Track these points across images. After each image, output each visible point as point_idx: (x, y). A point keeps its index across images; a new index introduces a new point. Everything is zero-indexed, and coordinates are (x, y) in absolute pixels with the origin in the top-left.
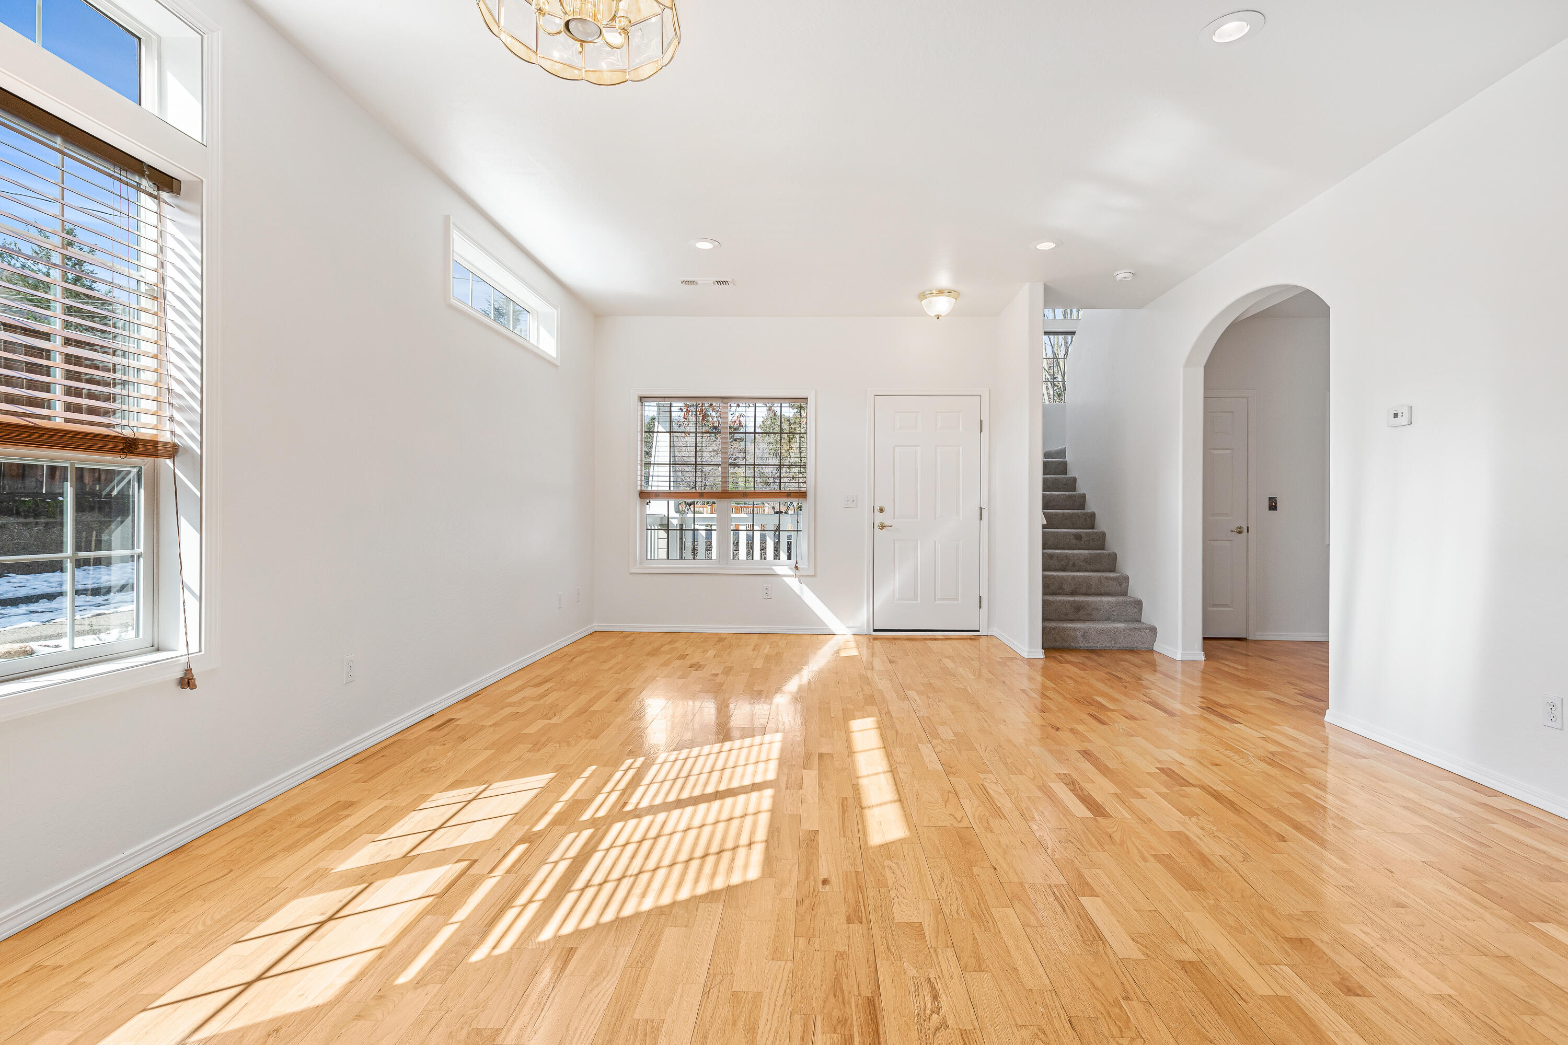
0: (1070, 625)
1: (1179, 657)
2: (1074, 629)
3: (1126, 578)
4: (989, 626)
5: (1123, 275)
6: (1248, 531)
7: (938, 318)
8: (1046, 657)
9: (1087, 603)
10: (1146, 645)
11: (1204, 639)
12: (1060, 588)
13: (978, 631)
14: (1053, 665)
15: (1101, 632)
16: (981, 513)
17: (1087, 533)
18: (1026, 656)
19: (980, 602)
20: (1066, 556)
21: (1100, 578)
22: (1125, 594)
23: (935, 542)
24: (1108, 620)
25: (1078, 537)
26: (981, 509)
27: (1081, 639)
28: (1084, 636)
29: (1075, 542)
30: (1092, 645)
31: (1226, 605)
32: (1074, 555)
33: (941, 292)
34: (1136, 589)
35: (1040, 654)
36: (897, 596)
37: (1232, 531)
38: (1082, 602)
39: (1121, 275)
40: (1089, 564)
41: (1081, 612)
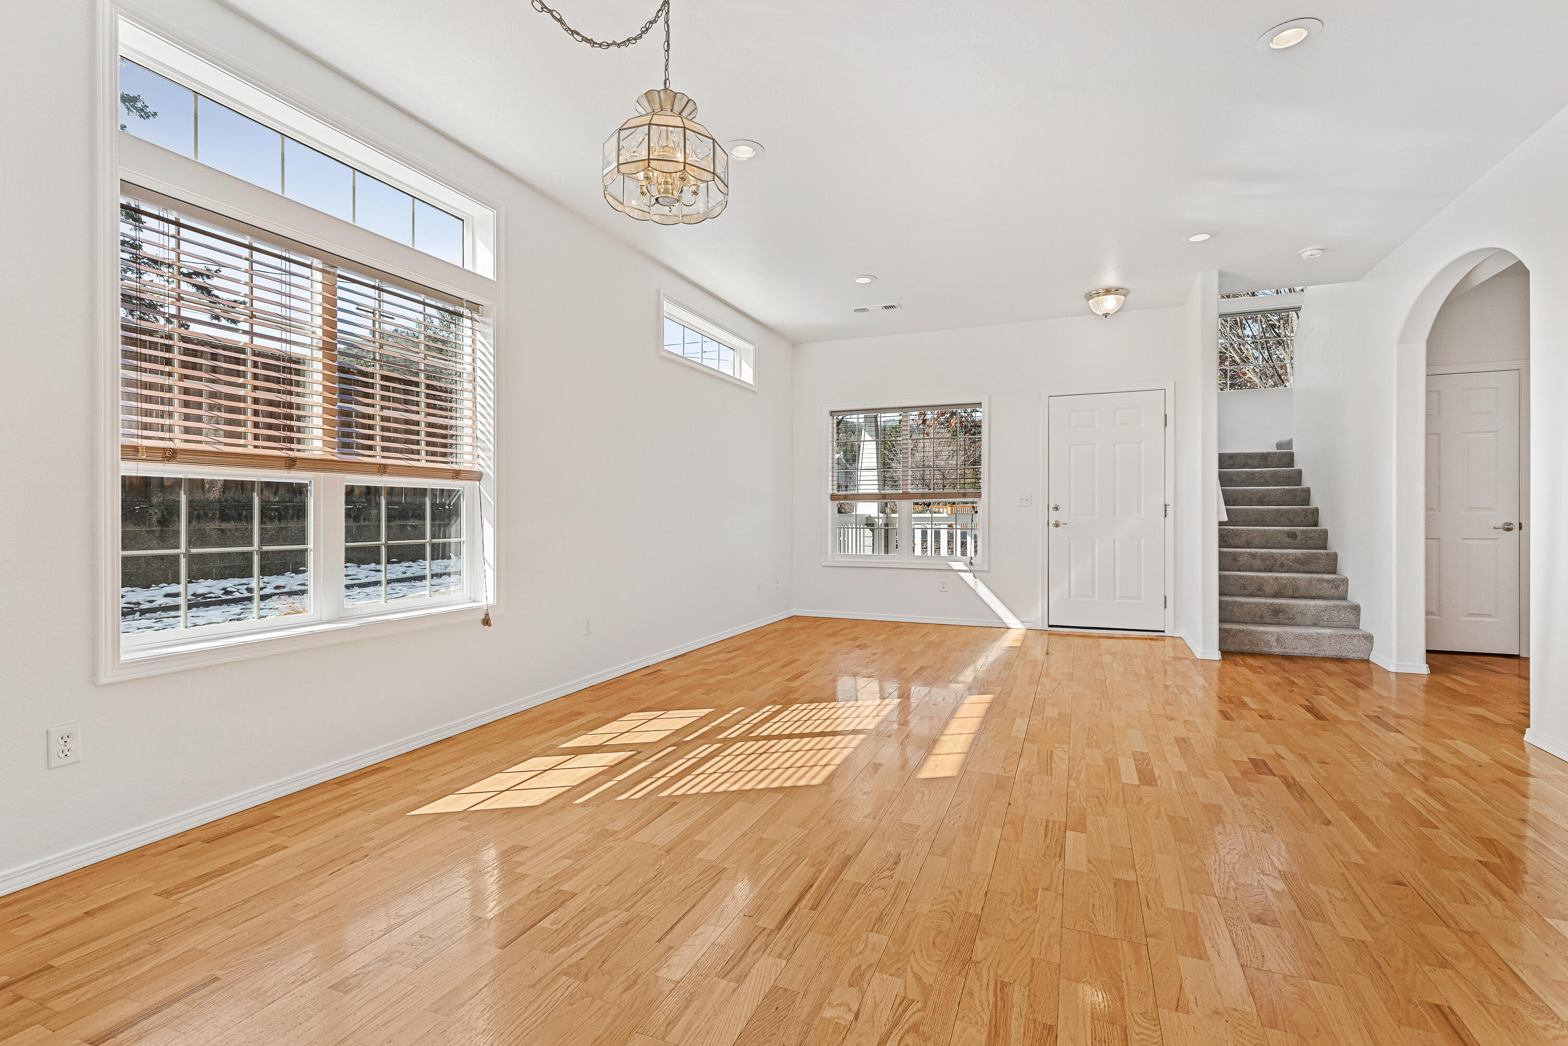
0: (1261, 628)
1: (1392, 668)
2: (1266, 633)
3: (1345, 581)
4: (1175, 628)
5: (1310, 253)
6: (1520, 528)
7: (1106, 317)
8: (1223, 658)
9: (1288, 606)
10: (1359, 655)
11: (1428, 652)
12: (1260, 589)
13: (1163, 631)
14: (1229, 668)
15: (1299, 637)
16: (1166, 510)
17: (1302, 531)
18: (1199, 656)
19: (1165, 601)
20: (1272, 555)
21: (1311, 580)
22: (1344, 598)
23: (1114, 540)
24: (1315, 625)
25: (1292, 535)
26: (1166, 506)
27: (1275, 644)
28: (1277, 640)
29: (1288, 540)
30: (1289, 651)
31: (1490, 616)
32: (1282, 555)
33: (1108, 292)
34: (1355, 595)
35: (1217, 656)
36: (1073, 593)
37: (1495, 528)
38: (1282, 605)
39: (1307, 253)
40: (1302, 564)
41: (1281, 616)
